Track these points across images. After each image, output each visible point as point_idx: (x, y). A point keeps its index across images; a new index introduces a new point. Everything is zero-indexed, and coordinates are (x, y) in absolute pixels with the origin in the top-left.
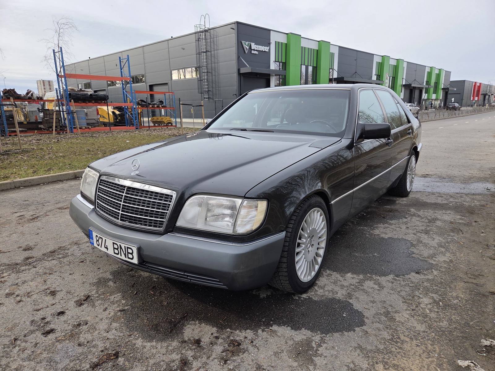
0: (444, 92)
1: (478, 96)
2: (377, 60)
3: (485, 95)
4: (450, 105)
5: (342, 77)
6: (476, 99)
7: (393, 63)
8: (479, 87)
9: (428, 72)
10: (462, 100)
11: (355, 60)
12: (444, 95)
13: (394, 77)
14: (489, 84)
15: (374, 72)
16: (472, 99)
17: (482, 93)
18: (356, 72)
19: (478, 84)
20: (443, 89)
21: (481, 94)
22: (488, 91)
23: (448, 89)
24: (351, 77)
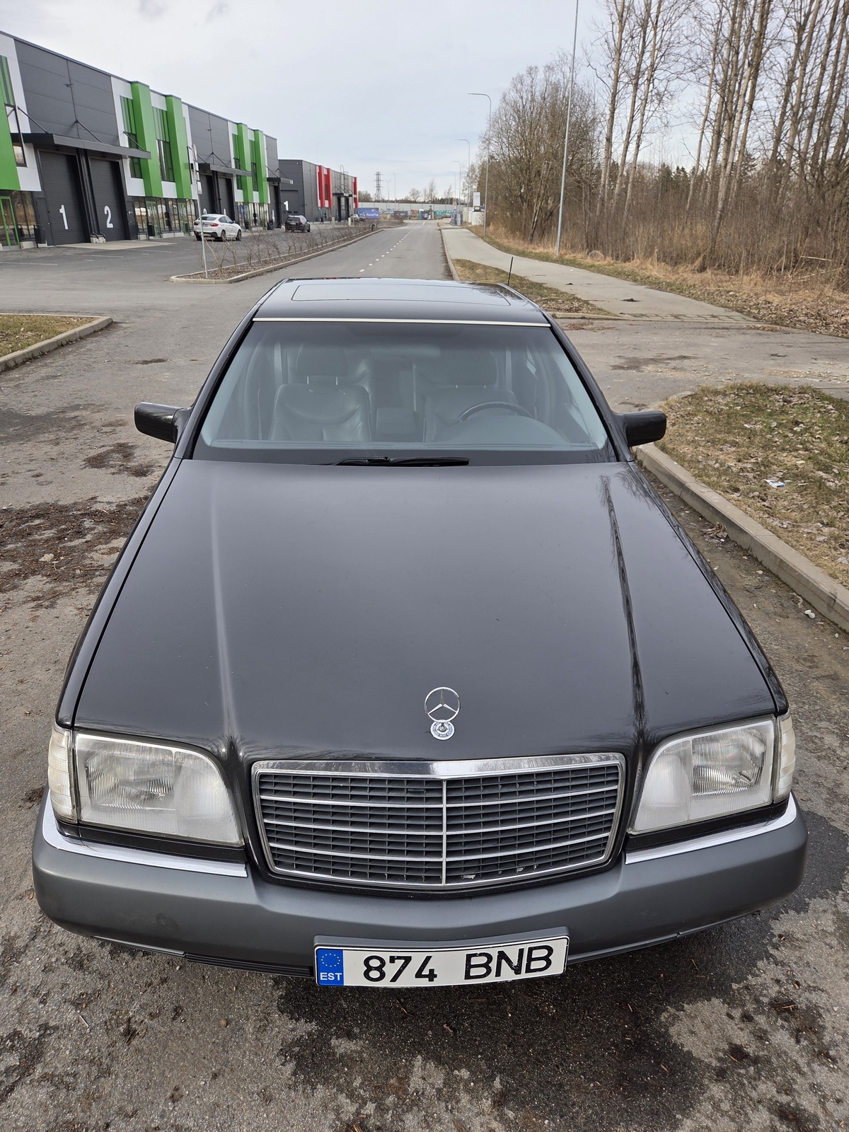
0: (272, 188)
1: (328, 198)
2: (120, 92)
3: (339, 196)
4: (291, 220)
5: (47, 133)
6: (326, 203)
7: (159, 104)
8: (327, 177)
9: (234, 135)
10: (304, 205)
11: (67, 86)
12: (273, 193)
13: (169, 143)
14: (342, 171)
15: (121, 126)
16: (319, 205)
17: (334, 192)
18: (77, 122)
19: (325, 172)
20: (269, 180)
21: (333, 194)
22: (343, 187)
23: (278, 180)
24: (66, 134)
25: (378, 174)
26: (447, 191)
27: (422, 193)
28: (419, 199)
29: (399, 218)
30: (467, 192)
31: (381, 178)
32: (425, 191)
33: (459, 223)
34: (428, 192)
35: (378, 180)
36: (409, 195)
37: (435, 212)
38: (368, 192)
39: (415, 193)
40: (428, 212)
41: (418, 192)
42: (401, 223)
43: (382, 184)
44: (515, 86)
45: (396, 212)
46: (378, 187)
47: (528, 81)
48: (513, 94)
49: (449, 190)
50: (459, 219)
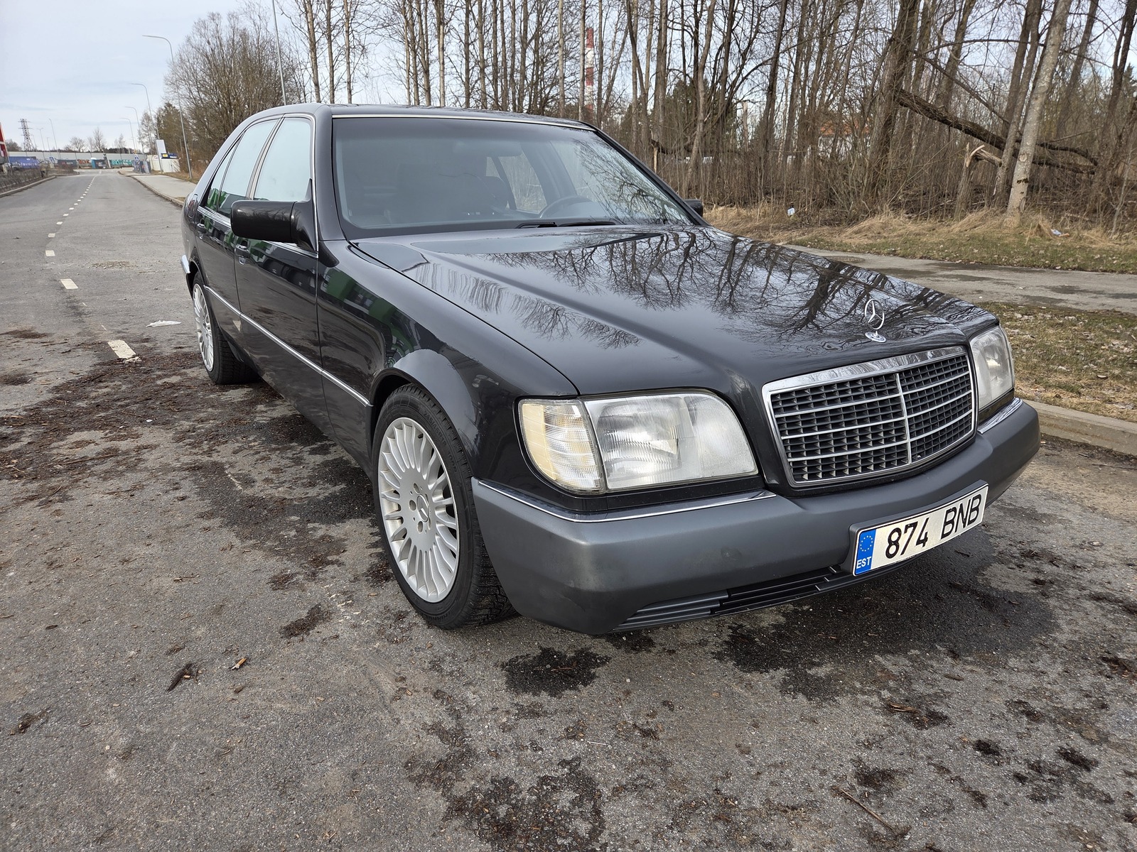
25: (23, 121)
26: (118, 139)
27: (86, 142)
28: (83, 148)
29: (68, 167)
30: (145, 140)
31: (29, 125)
32: (90, 140)
33: (147, 170)
34: (94, 141)
35: (25, 128)
36: (70, 144)
37: (111, 161)
38: (14, 141)
39: (77, 142)
40: (103, 162)
41: (81, 141)
42: (72, 172)
43: (30, 131)
44: (199, 30)
45: (59, 161)
46: (27, 136)
47: (212, 26)
48: (198, 38)
49: (121, 139)
50: (146, 167)
